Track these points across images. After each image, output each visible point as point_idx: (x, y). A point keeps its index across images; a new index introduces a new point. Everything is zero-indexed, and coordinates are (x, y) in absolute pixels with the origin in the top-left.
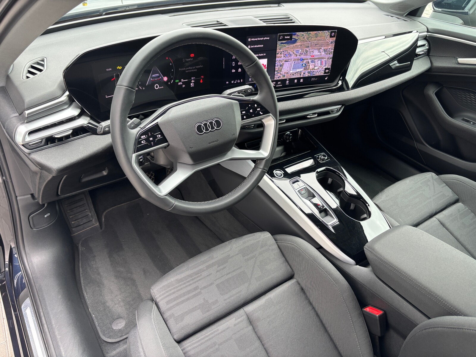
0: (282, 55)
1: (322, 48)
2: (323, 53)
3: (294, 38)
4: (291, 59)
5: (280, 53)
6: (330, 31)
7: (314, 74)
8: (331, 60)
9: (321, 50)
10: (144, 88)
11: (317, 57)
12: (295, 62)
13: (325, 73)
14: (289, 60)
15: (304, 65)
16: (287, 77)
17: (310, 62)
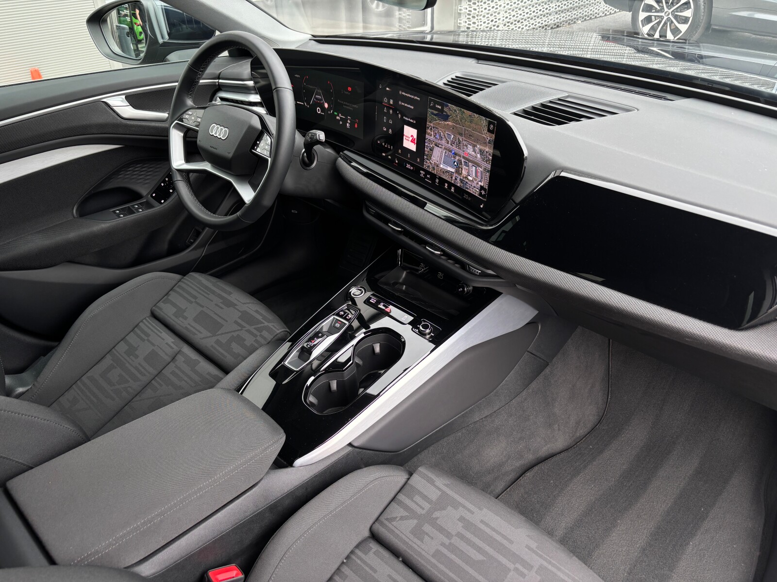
0: (432, 133)
1: (478, 146)
2: (479, 156)
3: (446, 112)
4: (442, 145)
5: (430, 128)
6: (488, 119)
7: (467, 188)
8: (488, 174)
9: (476, 148)
10: (308, 106)
11: (471, 159)
12: (446, 153)
13: (480, 194)
14: (440, 146)
15: (456, 164)
16: (437, 172)
17: (463, 163)
